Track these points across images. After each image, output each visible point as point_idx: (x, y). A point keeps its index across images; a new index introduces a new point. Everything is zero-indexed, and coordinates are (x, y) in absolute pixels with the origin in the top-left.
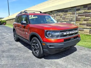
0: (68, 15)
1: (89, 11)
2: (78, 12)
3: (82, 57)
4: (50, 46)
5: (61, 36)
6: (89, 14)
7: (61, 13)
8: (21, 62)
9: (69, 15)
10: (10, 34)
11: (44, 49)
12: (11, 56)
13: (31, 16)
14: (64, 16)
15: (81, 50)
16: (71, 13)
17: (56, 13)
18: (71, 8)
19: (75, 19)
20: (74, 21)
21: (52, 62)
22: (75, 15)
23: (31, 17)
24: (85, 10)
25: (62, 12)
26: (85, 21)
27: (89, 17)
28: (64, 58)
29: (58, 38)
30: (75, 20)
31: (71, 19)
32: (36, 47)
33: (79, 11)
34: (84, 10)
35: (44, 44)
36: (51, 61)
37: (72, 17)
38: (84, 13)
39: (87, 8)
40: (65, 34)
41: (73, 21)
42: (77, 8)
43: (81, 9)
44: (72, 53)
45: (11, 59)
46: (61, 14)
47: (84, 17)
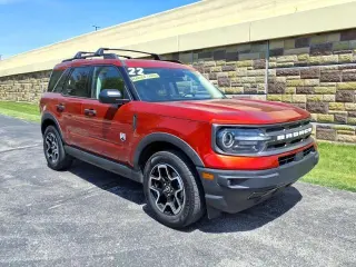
0: (239, 71)
1: (313, 59)
2: (275, 61)
3: (327, 218)
4: (233, 182)
5: (270, 146)
6: (315, 70)
7: (213, 63)
8: (120, 247)
9: (243, 71)
10: (11, 142)
11: (207, 196)
12: (65, 228)
13: (136, 72)
14: (226, 74)
15: (316, 194)
16: (251, 62)
17: (194, 59)
18: (249, 47)
19: (265, 85)
20: (263, 93)
21: (236, 240)
22: (265, 71)
23: (138, 76)
24: (302, 57)
25: (216, 59)
26: (302, 93)
27: (316, 81)
28: (271, 224)
29: (260, 153)
30: (265, 91)
31: (249, 85)
32: (168, 188)
33: (281, 58)
34: (298, 55)
35: (211, 177)
36: (230, 238)
37: (253, 79)
38: (296, 65)
39: (308, 49)
40: (281, 138)
41: (260, 94)
42: (273, 46)
43: (286, 51)
44: (292, 206)
45: (71, 240)
46: (214, 65)
47: (297, 80)
